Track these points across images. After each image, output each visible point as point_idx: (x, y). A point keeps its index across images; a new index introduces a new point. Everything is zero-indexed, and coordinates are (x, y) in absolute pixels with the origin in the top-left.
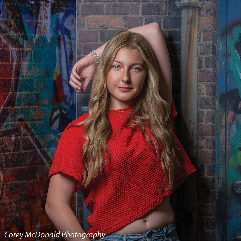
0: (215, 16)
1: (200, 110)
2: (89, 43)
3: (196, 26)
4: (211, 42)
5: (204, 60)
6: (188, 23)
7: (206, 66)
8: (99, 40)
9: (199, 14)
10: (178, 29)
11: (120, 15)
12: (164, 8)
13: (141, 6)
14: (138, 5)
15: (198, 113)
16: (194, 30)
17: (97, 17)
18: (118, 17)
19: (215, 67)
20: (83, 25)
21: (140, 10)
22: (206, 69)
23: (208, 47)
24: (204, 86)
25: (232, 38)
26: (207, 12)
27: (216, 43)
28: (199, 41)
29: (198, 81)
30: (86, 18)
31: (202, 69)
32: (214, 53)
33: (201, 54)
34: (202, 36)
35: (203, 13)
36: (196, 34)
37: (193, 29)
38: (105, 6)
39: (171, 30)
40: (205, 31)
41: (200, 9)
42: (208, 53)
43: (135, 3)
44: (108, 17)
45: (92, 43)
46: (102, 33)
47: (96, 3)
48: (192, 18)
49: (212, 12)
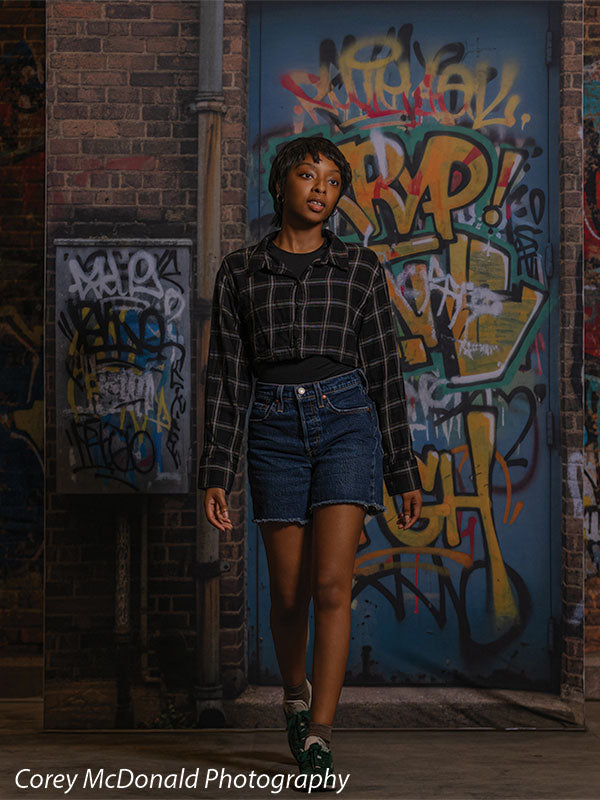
0: (244, 124)
1: (223, 240)
2: (66, 155)
3: (219, 135)
4: (239, 156)
5: (230, 178)
6: (208, 132)
7: (233, 185)
8: (81, 152)
9: (223, 121)
10: (193, 139)
11: (112, 119)
12: (174, 111)
13: (141, 109)
14: (137, 108)
15: (222, 244)
16: (216, 140)
17: (78, 121)
18: (108, 122)
19: (244, 187)
20: (57, 132)
21: (141, 114)
22: (233, 189)
23: (235, 161)
24: (230, 210)
25: (267, 151)
26: (233, 118)
27: (245, 156)
28: (222, 154)
29: (221, 205)
30: (62, 122)
31: (227, 189)
32: (242, 169)
33: (226, 170)
34: (227, 148)
35: (228, 119)
36: (218, 146)
37: (214, 139)
38: (89, 108)
39: (184, 139)
40: (231, 142)
41: (224, 114)
42: (235, 169)
43: (134, 105)
44: (94, 122)
45: (71, 155)
46: (84, 142)
47: (75, 104)
48: (212, 126)
49: (240, 117)
